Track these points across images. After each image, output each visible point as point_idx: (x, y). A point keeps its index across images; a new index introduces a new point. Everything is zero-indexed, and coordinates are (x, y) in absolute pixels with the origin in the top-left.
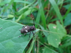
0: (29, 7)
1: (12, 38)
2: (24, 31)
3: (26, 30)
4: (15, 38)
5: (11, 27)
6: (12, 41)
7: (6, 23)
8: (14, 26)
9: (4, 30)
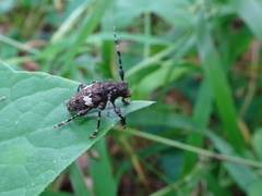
0: (165, 59)
1: (30, 130)
2: (77, 101)
3: (87, 94)
4: (40, 130)
5: (38, 94)
6: (27, 143)
7: (23, 81)
8: (49, 91)
9: (11, 105)
